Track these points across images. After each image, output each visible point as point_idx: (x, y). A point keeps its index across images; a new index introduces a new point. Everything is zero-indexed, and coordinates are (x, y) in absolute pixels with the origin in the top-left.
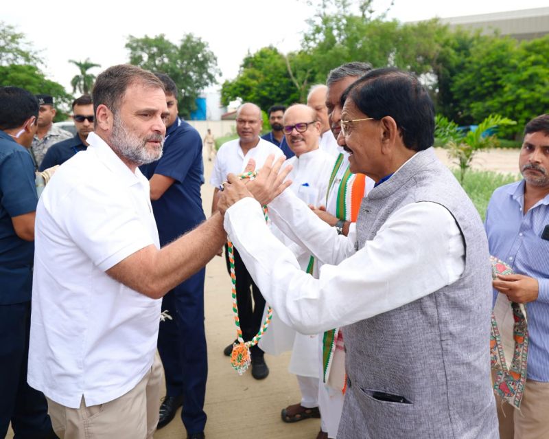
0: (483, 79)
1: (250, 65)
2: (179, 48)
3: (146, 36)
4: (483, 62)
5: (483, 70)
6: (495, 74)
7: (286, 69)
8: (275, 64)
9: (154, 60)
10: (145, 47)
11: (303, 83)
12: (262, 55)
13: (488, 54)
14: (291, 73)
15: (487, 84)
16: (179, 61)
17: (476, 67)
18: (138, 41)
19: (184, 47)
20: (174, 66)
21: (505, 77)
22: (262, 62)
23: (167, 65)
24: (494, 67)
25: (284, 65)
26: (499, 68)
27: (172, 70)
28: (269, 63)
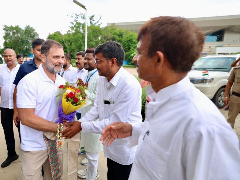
0: (125, 46)
1: (50, 38)
2: (24, 31)
3: (11, 26)
4: (125, 40)
5: (125, 43)
6: (129, 44)
7: (63, 40)
8: (59, 39)
9: (15, 35)
10: (11, 30)
11: (68, 45)
12: (55, 35)
13: (127, 38)
14: (64, 42)
15: (126, 47)
16: (24, 36)
17: (124, 42)
18: (8, 28)
19: (26, 30)
20: (22, 38)
21: (131, 45)
22: (54, 37)
23: (20, 37)
24: (129, 42)
25: (62, 39)
26: (130, 42)
27: (22, 39)
28: (57, 38)
